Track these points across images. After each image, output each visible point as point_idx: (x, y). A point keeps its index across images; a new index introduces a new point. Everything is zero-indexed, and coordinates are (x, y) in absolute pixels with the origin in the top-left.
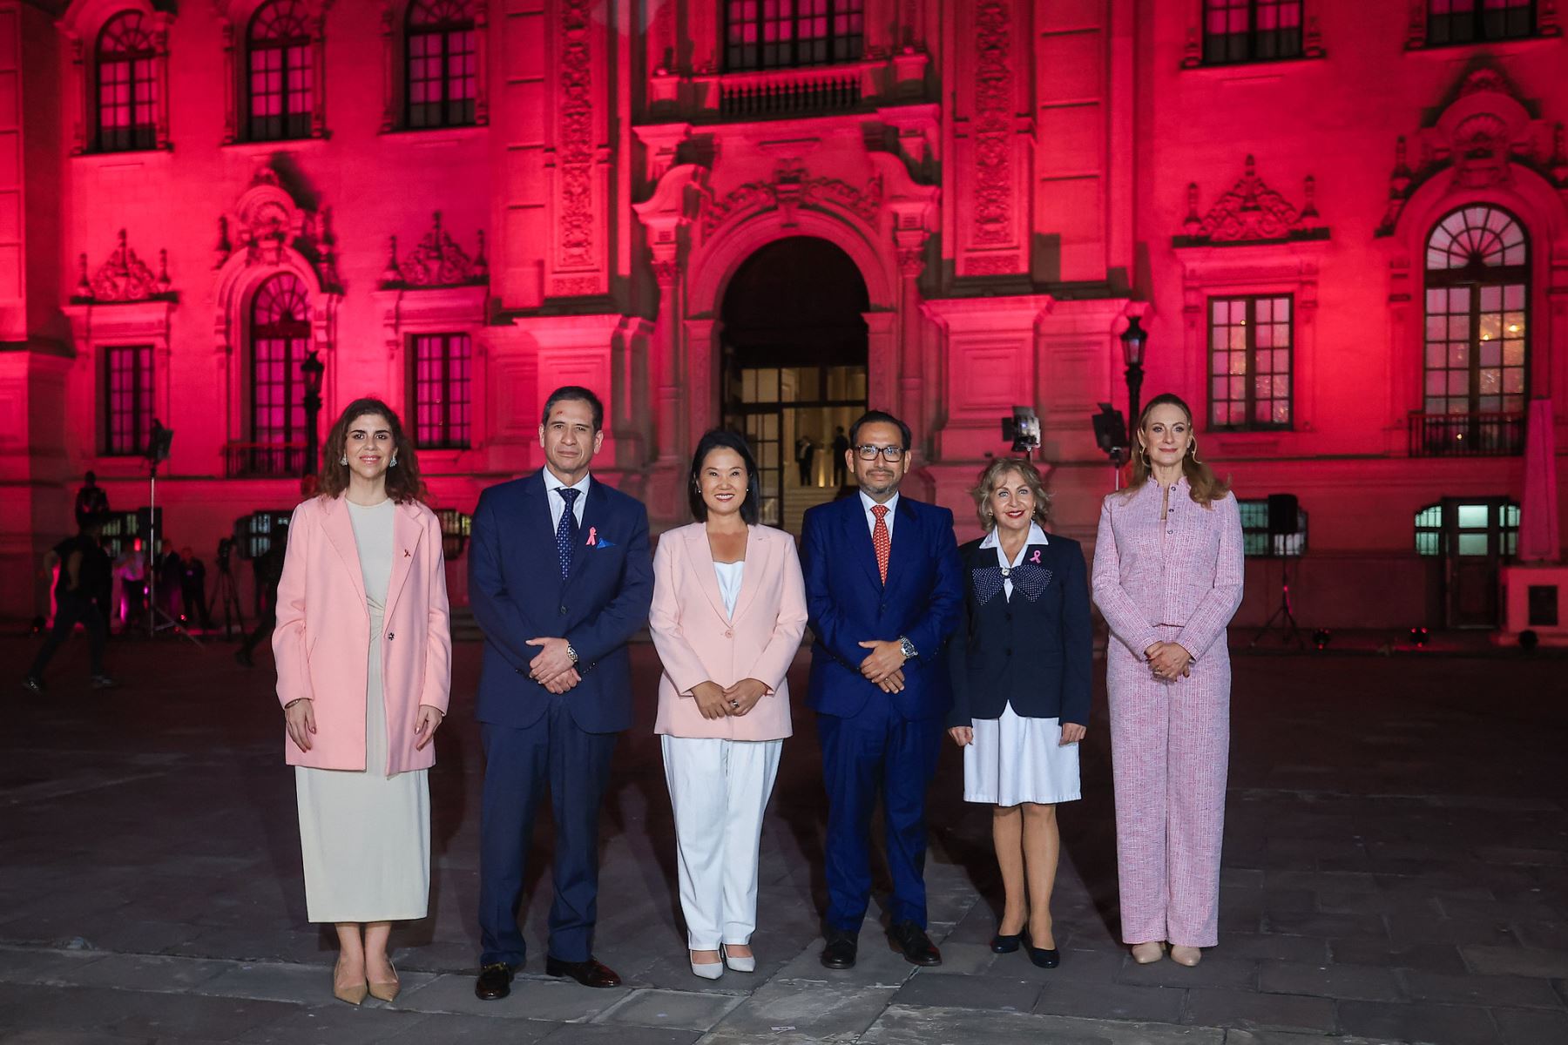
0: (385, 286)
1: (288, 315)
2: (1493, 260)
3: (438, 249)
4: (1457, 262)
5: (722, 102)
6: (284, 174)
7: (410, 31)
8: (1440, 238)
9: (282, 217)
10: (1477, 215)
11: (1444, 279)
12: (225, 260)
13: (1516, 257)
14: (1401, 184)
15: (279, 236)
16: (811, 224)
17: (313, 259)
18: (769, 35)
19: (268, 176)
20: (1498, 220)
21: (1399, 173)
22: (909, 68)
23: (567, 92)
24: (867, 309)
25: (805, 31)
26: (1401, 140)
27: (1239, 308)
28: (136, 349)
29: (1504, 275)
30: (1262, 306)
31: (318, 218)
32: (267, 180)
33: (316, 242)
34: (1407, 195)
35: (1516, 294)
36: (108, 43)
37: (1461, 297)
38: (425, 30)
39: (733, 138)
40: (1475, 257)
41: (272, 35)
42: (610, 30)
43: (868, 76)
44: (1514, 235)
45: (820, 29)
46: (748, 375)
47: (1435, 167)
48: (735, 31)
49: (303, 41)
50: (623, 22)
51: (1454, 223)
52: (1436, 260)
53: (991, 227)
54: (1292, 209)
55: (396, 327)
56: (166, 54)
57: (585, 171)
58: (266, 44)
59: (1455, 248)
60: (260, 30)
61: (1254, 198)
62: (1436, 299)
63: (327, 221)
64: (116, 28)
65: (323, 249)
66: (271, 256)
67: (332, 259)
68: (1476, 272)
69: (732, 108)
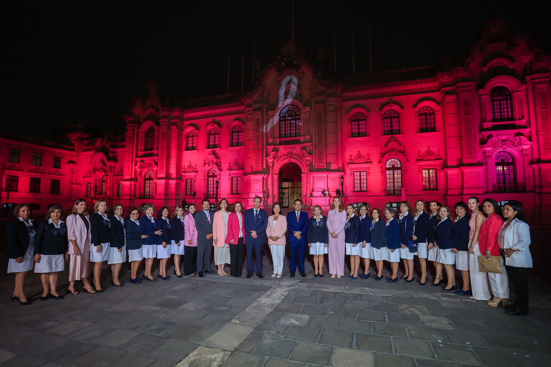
0: (228, 170)
1: (214, 174)
2: (396, 166)
3: (236, 164)
4: (391, 167)
5: (279, 142)
6: (214, 153)
7: (233, 132)
8: (388, 163)
9: (213, 159)
10: (393, 160)
11: (389, 169)
12: (205, 166)
13: (399, 166)
14: (382, 155)
15: (213, 162)
16: (293, 160)
17: (218, 166)
18: (286, 133)
19: (211, 153)
20: (396, 160)
21: (382, 153)
22: (308, 137)
23: (256, 141)
24: (301, 173)
25: (292, 132)
26: (381, 148)
27: (358, 173)
28: (191, 179)
29: (398, 169)
30: (362, 173)
31: (219, 160)
32: (212, 154)
33: (218, 163)
34: (383, 156)
35: (399, 171)
36: (189, 135)
37: (391, 172)
38: (235, 132)
39: (281, 148)
40: (393, 166)
41: (213, 133)
42: (263, 132)
43: (302, 139)
44: (399, 163)
45: (294, 132)
46: (283, 183)
47: (386, 153)
48: (281, 132)
49: (217, 134)
50: (265, 131)
51: (390, 161)
52: (387, 166)
53: (320, 161)
54: (366, 158)
55: (230, 176)
56: (198, 136)
57: (259, 153)
58: (212, 134)
59: (390, 164)
60: (211, 132)
61: (360, 157)
62: (388, 172)
63: (220, 160)
64: (191, 132)
65: (219, 164)
66: (212, 165)
67: (220, 166)
68: (393, 168)
69: (281, 143)
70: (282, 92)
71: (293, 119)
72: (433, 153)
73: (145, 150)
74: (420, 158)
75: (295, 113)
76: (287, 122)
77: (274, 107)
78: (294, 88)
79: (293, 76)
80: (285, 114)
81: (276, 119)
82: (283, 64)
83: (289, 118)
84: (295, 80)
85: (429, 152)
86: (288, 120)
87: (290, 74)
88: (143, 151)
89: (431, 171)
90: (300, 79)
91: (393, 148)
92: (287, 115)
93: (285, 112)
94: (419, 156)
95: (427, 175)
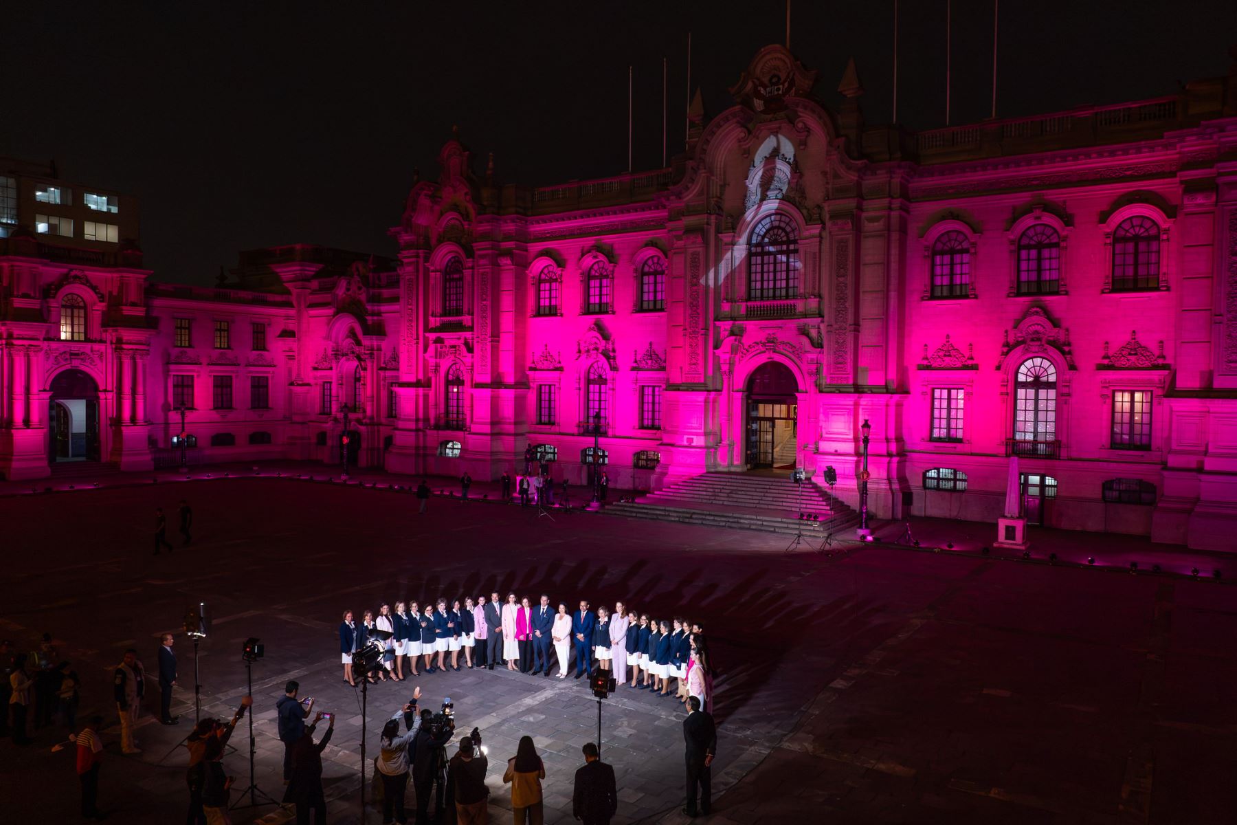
0: (633, 369)
1: (600, 376)
2: (1044, 379)
3: (651, 356)
4: (1030, 379)
5: (747, 310)
6: (599, 328)
7: (643, 274)
8: (1023, 369)
9: (597, 341)
10: (1038, 361)
11: (1025, 385)
12: (579, 356)
13: (1053, 378)
14: (1005, 349)
15: (597, 349)
16: (777, 358)
17: (608, 358)
18: (765, 286)
19: (593, 328)
20: (1046, 363)
21: (1007, 344)
22: (813, 304)
23: (691, 309)
24: (797, 391)
25: (778, 285)
26: (1006, 332)
27: (945, 392)
28: (550, 386)
29: (1048, 385)
30: (954, 392)
31: (610, 343)
32: (593, 329)
33: (609, 351)
34: (1007, 353)
35: (1052, 394)
36: (543, 276)
37: (1031, 392)
38: (648, 274)
39: (752, 326)
40: (1037, 378)
41: (597, 274)
42: (707, 285)
43: (800, 306)
44: (1052, 370)
45: (784, 284)
46: (761, 406)
47: (1018, 344)
48: (753, 284)
49: (607, 277)
50: (711, 283)
51: (1029, 363)
52: (1021, 378)
53: (839, 366)
54: (964, 357)
55: (636, 384)
56: (561, 282)
57: (696, 338)
58: (595, 277)
59: (1029, 373)
60: (593, 272)
61: (949, 351)
62: (1021, 393)
63: (613, 344)
64: (546, 271)
65: (612, 354)
66: (594, 356)
67: (614, 358)
68: (1037, 383)
69: (750, 315)
70: (754, 182)
71: (781, 252)
72: (1146, 349)
73: (444, 314)
74: (1106, 362)
75: (787, 234)
76: (766, 258)
77: (734, 222)
78: (783, 170)
79: (782, 139)
80: (763, 237)
81: (739, 252)
82: (758, 104)
83: (771, 249)
84: (788, 149)
85: (1135, 348)
86: (769, 253)
87: (776, 133)
88: (441, 316)
89: (1138, 396)
90: (800, 145)
91: (1037, 332)
92: (766, 240)
93: (762, 233)
94: (1104, 358)
95: (1127, 406)
